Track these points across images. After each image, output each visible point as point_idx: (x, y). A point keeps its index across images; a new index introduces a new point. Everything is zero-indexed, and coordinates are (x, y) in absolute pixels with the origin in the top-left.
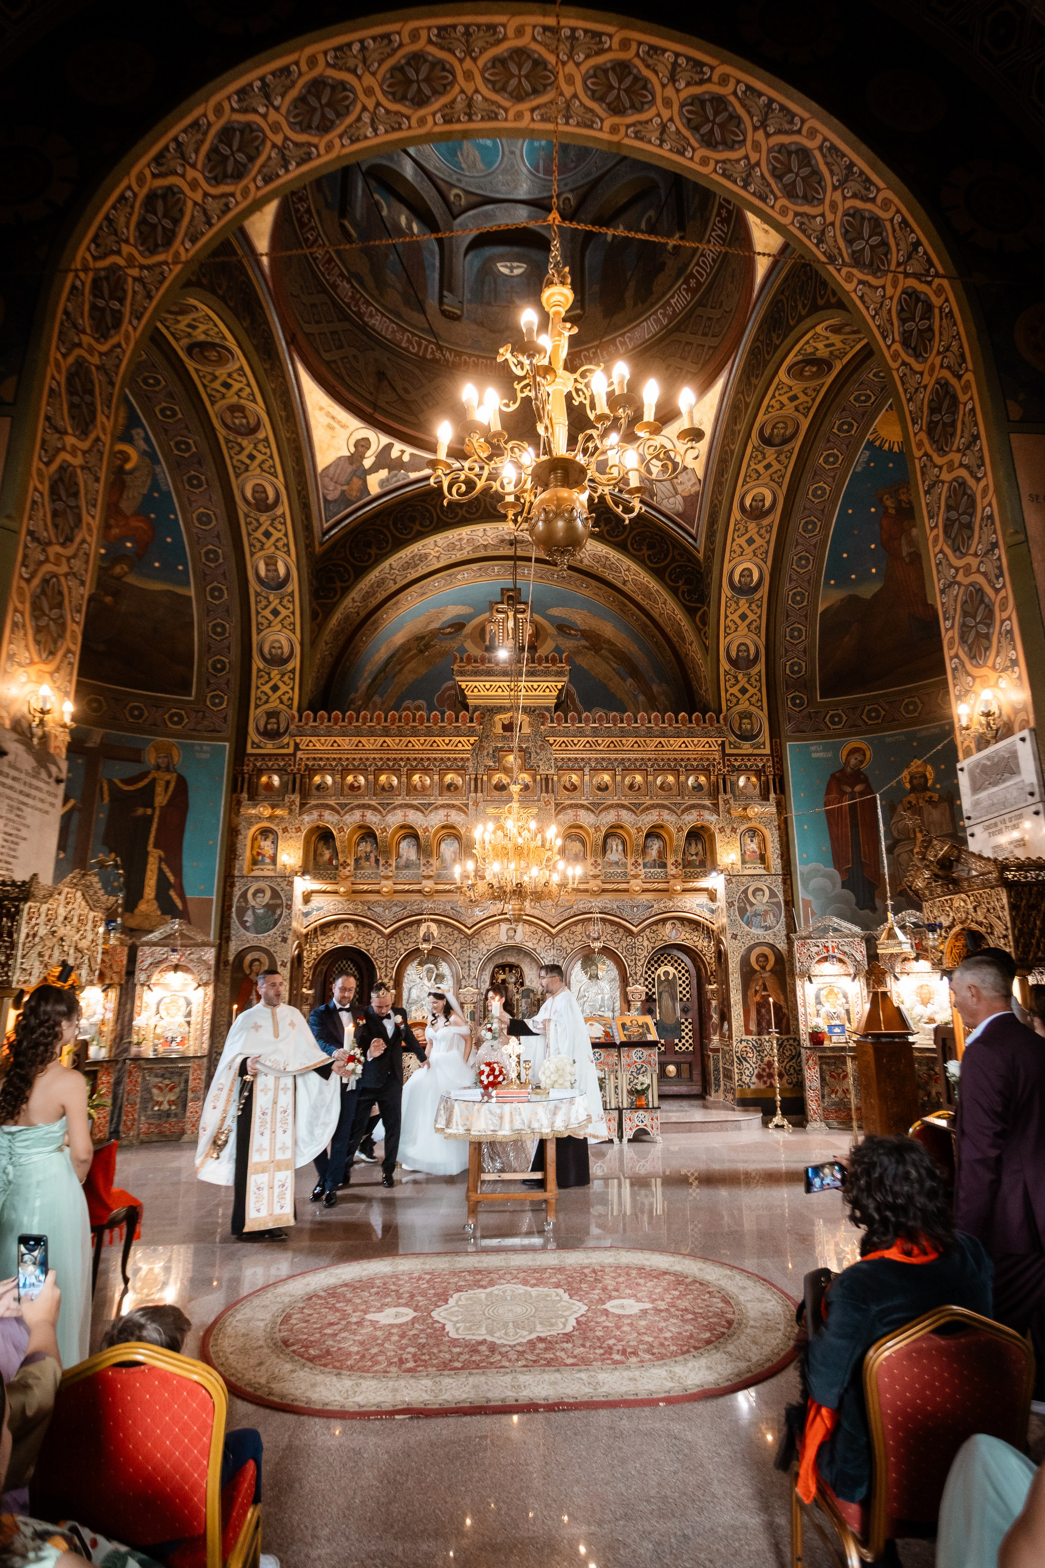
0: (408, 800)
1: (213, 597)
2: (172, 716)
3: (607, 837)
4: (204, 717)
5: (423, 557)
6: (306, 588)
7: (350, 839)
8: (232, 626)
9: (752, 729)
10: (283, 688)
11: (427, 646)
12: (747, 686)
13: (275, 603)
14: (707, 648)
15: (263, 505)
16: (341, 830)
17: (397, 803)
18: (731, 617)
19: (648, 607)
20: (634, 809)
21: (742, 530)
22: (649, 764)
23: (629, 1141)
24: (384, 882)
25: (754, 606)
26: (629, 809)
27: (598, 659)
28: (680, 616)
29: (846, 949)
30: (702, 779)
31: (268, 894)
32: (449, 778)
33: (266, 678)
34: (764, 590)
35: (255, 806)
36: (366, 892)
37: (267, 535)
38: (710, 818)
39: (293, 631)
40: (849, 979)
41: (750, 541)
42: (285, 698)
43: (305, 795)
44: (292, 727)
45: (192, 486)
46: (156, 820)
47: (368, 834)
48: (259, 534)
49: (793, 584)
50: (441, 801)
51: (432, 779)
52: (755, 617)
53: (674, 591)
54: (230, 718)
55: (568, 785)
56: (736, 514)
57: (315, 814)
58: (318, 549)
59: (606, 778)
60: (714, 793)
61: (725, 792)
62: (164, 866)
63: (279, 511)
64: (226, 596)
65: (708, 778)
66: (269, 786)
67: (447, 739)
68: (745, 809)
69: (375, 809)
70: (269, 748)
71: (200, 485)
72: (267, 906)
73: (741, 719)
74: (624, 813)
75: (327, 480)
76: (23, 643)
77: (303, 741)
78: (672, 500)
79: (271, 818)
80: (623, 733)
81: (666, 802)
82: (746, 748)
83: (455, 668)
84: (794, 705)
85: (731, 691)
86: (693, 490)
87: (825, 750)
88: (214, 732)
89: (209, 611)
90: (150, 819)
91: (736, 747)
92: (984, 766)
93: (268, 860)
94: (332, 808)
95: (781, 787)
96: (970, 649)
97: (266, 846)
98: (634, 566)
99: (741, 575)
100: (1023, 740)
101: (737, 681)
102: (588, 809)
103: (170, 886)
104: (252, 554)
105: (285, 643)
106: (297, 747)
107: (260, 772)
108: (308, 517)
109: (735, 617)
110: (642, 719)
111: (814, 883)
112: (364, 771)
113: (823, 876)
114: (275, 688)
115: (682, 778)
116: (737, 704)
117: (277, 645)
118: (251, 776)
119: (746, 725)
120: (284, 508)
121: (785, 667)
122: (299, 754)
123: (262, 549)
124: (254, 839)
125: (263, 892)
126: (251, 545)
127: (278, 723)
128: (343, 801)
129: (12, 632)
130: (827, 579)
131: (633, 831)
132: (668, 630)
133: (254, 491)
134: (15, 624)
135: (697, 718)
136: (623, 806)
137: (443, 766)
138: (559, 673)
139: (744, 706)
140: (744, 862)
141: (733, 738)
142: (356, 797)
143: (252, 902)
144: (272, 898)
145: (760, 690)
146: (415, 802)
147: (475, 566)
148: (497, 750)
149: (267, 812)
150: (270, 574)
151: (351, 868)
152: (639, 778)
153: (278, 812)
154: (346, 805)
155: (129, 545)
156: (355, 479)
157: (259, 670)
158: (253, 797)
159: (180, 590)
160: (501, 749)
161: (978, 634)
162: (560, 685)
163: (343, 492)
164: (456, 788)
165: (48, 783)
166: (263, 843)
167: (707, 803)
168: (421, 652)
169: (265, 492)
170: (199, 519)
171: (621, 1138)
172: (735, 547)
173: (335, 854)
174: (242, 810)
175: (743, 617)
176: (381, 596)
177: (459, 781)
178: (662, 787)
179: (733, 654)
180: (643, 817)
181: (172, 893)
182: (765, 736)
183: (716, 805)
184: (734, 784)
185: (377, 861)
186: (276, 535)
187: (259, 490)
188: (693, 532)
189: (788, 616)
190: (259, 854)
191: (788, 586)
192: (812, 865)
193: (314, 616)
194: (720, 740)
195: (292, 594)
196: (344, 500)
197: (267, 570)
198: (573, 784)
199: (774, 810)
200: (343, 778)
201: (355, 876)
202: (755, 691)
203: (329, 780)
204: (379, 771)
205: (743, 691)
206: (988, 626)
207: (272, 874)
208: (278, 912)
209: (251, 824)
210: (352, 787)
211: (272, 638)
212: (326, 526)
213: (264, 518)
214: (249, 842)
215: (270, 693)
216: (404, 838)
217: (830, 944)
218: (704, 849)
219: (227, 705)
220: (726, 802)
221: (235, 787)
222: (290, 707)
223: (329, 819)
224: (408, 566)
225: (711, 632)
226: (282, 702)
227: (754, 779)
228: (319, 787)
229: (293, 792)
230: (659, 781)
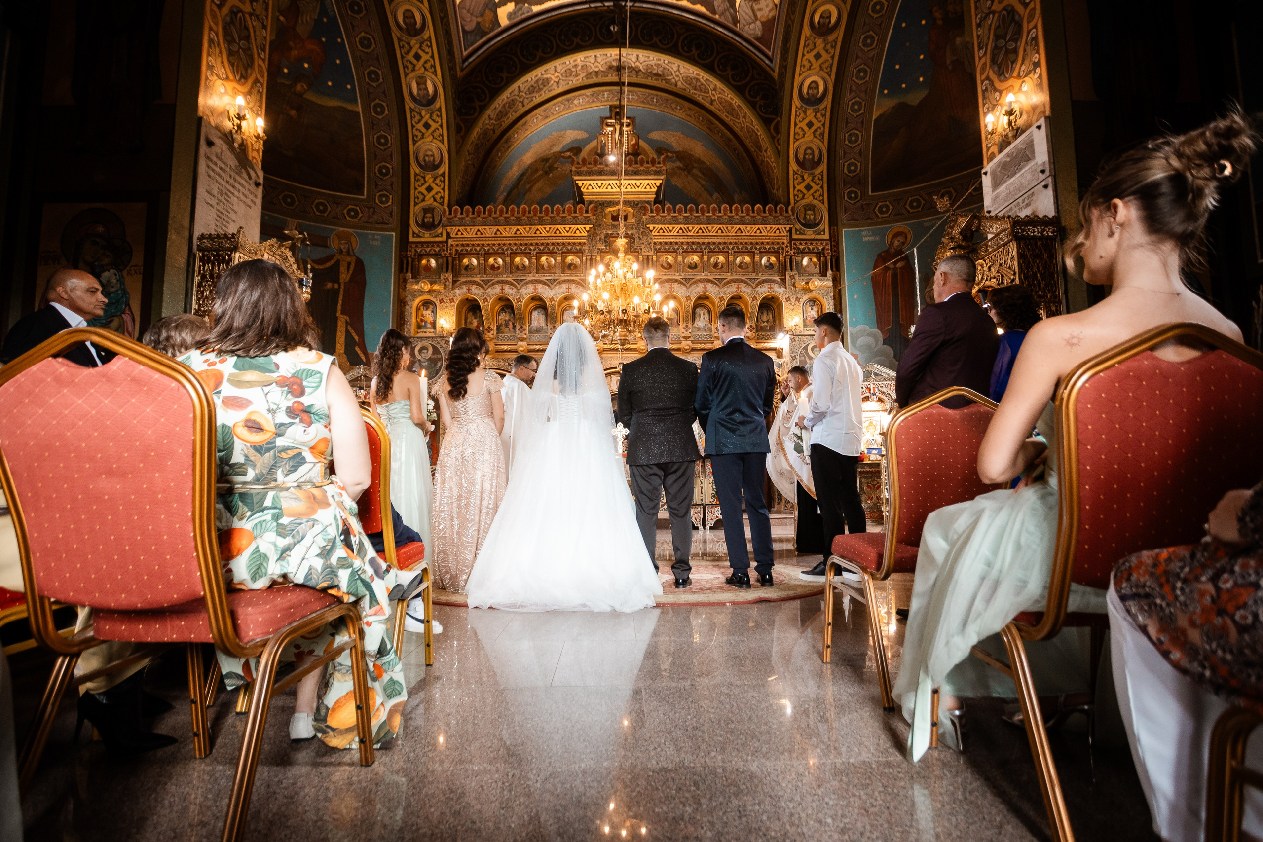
0: (537, 277)
1: (376, 113)
2: (349, 211)
3: (695, 307)
4: (374, 212)
5: (546, 82)
6: (451, 103)
7: (493, 309)
8: (393, 138)
9: (815, 219)
10: (436, 189)
11: (551, 168)
12: (812, 184)
13: (426, 117)
14: (779, 152)
15: (413, 30)
16: (485, 300)
17: (529, 279)
18: (800, 125)
19: (731, 124)
20: (718, 282)
21: (811, 46)
22: (730, 247)
23: (711, 528)
24: (520, 343)
25: (819, 115)
26: (713, 283)
27: (690, 178)
28: (758, 127)
29: (884, 390)
30: (773, 259)
31: (431, 350)
32: (570, 259)
33: (422, 181)
34: (828, 102)
35: (417, 283)
36: (506, 351)
37: (417, 57)
38: (779, 291)
39: (442, 141)
40: (886, 414)
41: (818, 56)
42: (438, 197)
43: (456, 274)
44: (444, 219)
45: (353, 11)
46: (342, 292)
47: (507, 305)
48: (410, 57)
49: (853, 94)
50: (564, 277)
51: (556, 260)
52: (820, 125)
53: (752, 105)
54: (394, 213)
55: (665, 265)
56: (806, 31)
57: (465, 288)
58: (459, 74)
59: (695, 258)
60: (782, 271)
61: (791, 269)
62: (350, 328)
63: (426, 35)
64: (387, 112)
65: (778, 259)
66: (428, 268)
67: (567, 227)
68: (807, 283)
69: (511, 284)
70: (427, 237)
71: (360, 11)
72: (430, 359)
73: (806, 210)
74: (709, 285)
75: (464, 11)
76: (219, 60)
77: (453, 230)
78: (752, 26)
79: (430, 292)
80: (710, 221)
81: (744, 278)
82: (810, 234)
83: (573, 169)
84: (850, 198)
85: (798, 188)
86: (770, 16)
87: (874, 234)
88: (382, 225)
89: (373, 124)
90: (336, 292)
91: (801, 234)
92: (1005, 163)
93: (429, 326)
94: (478, 284)
95: (837, 266)
96: (999, 68)
97: (428, 314)
98: (720, 85)
99: (809, 88)
100: (1039, 127)
101: (803, 180)
102: (681, 283)
103: (355, 343)
104: (406, 75)
105: (436, 152)
106: (448, 236)
107: (421, 257)
108: (450, 43)
109: (803, 125)
110: (725, 210)
111: (860, 341)
112: (502, 254)
113: (869, 335)
114: (429, 189)
115: (757, 259)
116: (803, 198)
117: (429, 153)
118: (413, 260)
119: (810, 215)
120: (429, 32)
121: (844, 167)
122: (450, 241)
123: (413, 70)
124: (418, 309)
125: (427, 349)
126: (405, 67)
127: (433, 217)
128: (486, 278)
129: (210, 46)
130: (882, 88)
131: (717, 300)
132: (747, 142)
133: (405, 17)
134: (211, 41)
135: (770, 209)
136: (709, 281)
137: (565, 250)
138: (658, 173)
139: (809, 199)
140: (805, 325)
141: (799, 226)
142: (496, 275)
143: (418, 357)
144: (433, 353)
145: (822, 187)
146: (543, 279)
147: (588, 92)
148: (607, 236)
149: (427, 287)
150: (422, 92)
151: (494, 332)
152: (721, 259)
153: (436, 287)
154: (489, 281)
155: (306, 65)
156: (487, 12)
157: (416, 175)
158: (416, 276)
159: (349, 106)
160: (611, 236)
161: (1008, 52)
162: (658, 183)
163: (478, 23)
164: (576, 267)
165: (249, 184)
166: (424, 312)
167: (777, 278)
168: (546, 173)
169: (414, 17)
170: (361, 43)
171: (704, 525)
172: (805, 62)
173: (481, 322)
174: (408, 286)
175: (810, 125)
176: (512, 117)
177: (577, 261)
178: (740, 266)
179: (801, 157)
180: (725, 289)
181: (357, 349)
182: (825, 225)
183: (784, 281)
184: (799, 264)
185: (514, 327)
186: (425, 57)
187: (409, 15)
188: (770, 54)
189: (847, 123)
190: (422, 320)
191: (848, 96)
192: (860, 327)
193: (459, 130)
194: (788, 227)
195: (439, 110)
196: (479, 31)
197: (419, 89)
198: (669, 264)
199: (831, 284)
200: (486, 260)
201: (497, 338)
202: (818, 187)
203: (474, 262)
204: (514, 254)
205: (808, 187)
206: (1016, 41)
207: (433, 335)
208: (439, 364)
209: (415, 297)
210: (493, 267)
211: (426, 148)
212: (465, 53)
213: (413, 42)
214: (414, 310)
215: (425, 193)
216: (535, 309)
217: (871, 386)
218: (774, 317)
219: (392, 202)
220: (792, 277)
221: (401, 268)
222: (442, 204)
223: (476, 292)
224: (533, 90)
225: (782, 137)
226: (435, 200)
227: (815, 260)
228: (467, 268)
229: (447, 271)
230: (738, 260)
